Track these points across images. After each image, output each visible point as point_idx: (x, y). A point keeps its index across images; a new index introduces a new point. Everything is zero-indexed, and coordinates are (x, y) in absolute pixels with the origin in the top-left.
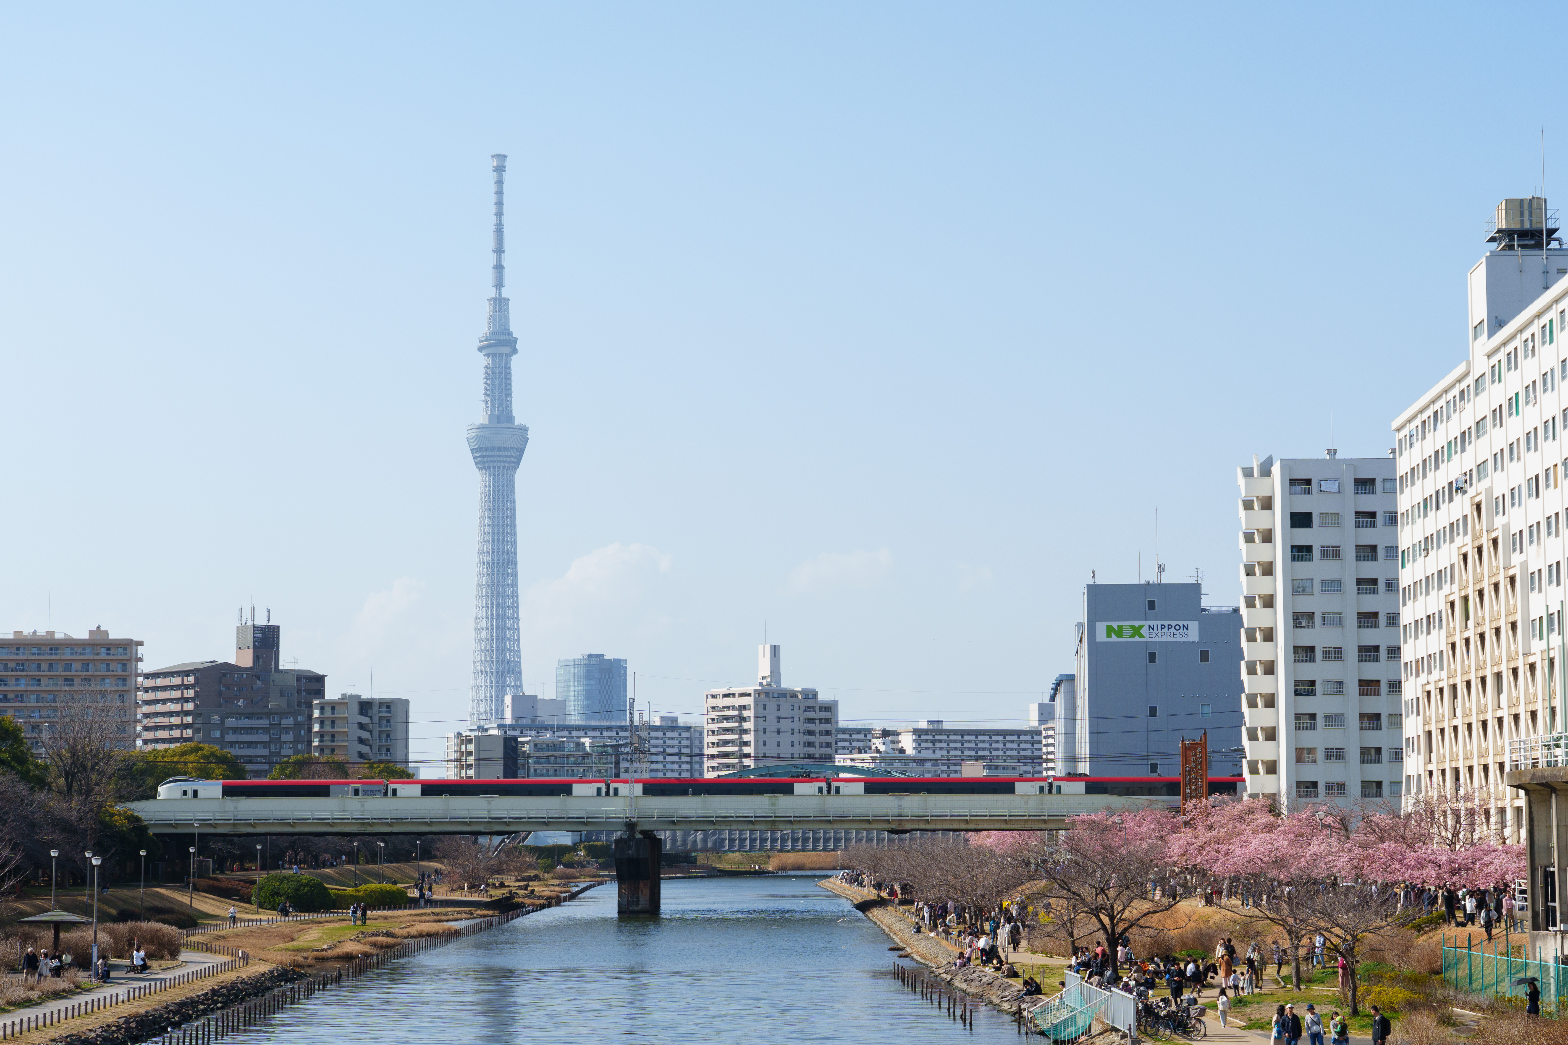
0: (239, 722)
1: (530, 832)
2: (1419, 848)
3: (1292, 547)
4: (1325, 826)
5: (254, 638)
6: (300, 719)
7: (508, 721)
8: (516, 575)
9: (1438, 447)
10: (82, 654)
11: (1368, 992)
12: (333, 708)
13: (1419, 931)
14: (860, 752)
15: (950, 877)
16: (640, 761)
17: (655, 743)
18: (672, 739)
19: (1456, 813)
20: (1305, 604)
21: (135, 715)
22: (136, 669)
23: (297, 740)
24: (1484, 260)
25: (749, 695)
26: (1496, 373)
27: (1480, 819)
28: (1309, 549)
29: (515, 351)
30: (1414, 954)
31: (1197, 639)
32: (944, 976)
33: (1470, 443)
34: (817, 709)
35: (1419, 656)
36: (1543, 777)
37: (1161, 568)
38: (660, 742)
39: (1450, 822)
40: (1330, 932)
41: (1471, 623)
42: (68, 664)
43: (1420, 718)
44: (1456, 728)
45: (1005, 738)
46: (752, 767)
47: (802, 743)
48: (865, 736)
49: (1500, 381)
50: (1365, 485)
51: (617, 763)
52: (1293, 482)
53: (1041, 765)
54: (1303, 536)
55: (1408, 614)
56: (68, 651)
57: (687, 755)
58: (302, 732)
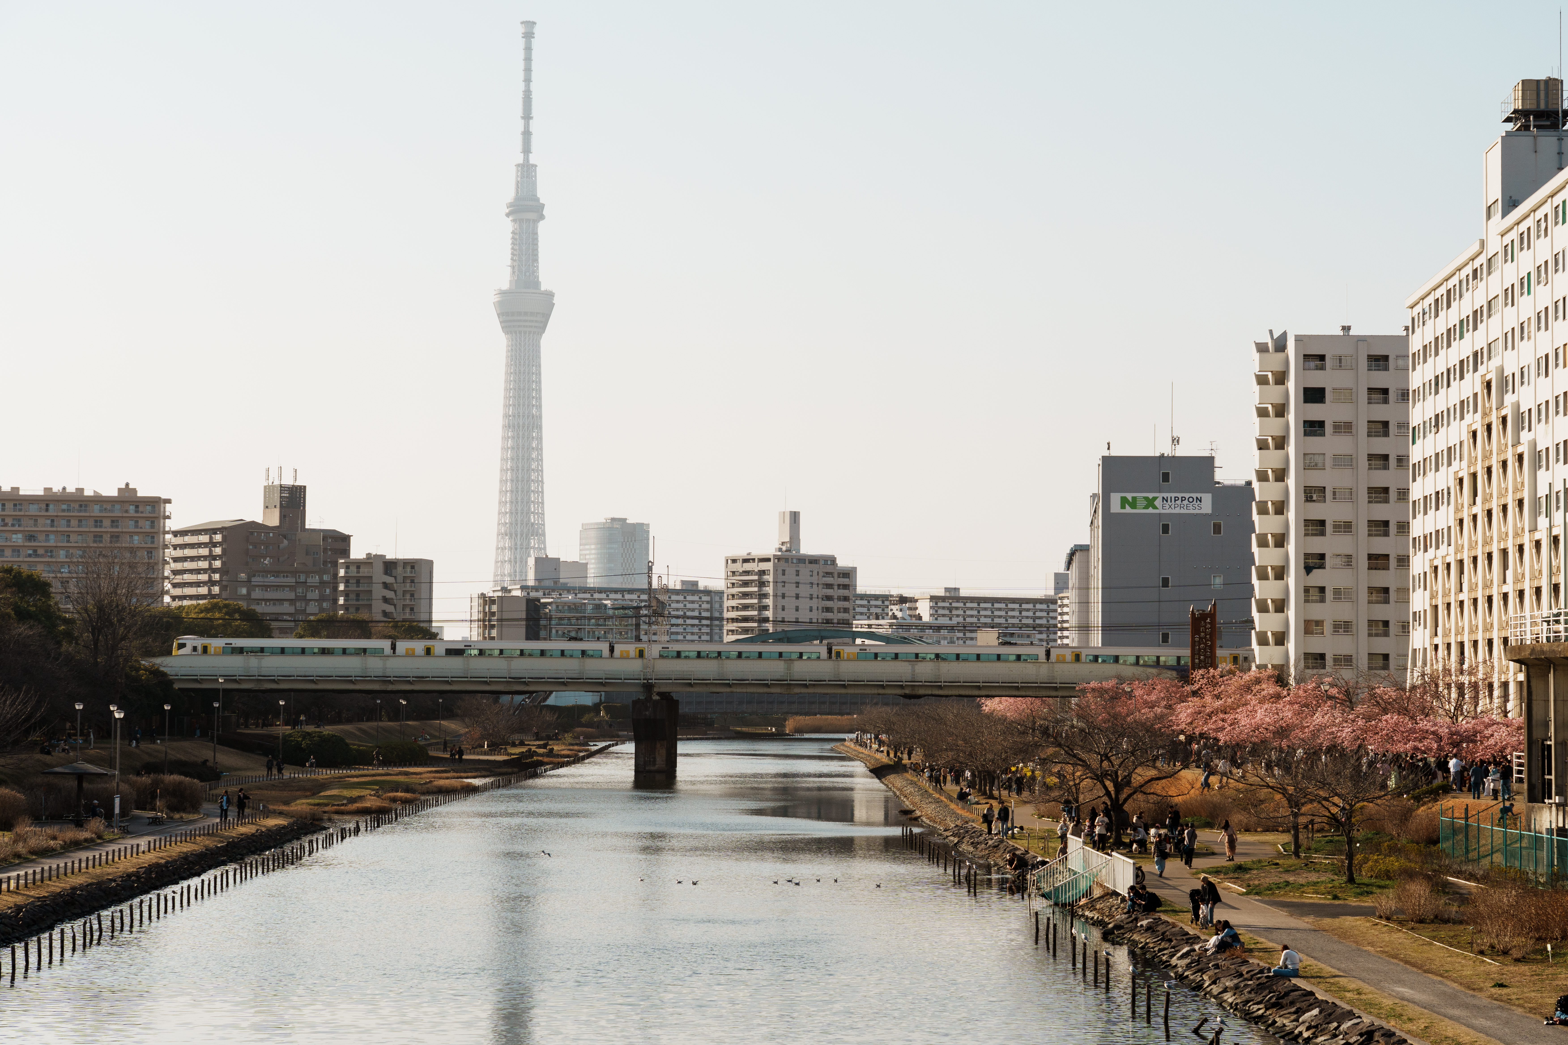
0: (266, 580)
1: (551, 692)
2: (1421, 720)
3: (1305, 422)
4: (1331, 698)
5: (281, 497)
6: (325, 578)
7: (531, 583)
8: (541, 438)
9: (1451, 325)
10: (112, 511)
11: (1365, 861)
12: (358, 567)
13: (1419, 802)
14: (877, 618)
15: (960, 742)
16: (657, 623)
17: (675, 606)
18: (693, 602)
19: (1460, 687)
20: (1316, 479)
21: (163, 573)
22: (164, 527)
23: (322, 599)
24: (1500, 140)
25: (768, 560)
26: (1508, 253)
27: (1483, 693)
28: (1321, 424)
29: (542, 217)
30: (1413, 825)
31: (1209, 511)
32: (952, 838)
33: (1482, 321)
34: (836, 575)
35: (1427, 532)
36: (1543, 652)
37: (1175, 441)
38: (681, 605)
39: (1454, 695)
40: (1328, 801)
41: (1479, 499)
42: (98, 522)
43: (1428, 593)
44: (1462, 603)
45: (1020, 606)
46: (771, 631)
47: (820, 608)
48: (883, 602)
49: (1512, 261)
50: (1379, 361)
51: (638, 626)
52: (1307, 357)
53: (1056, 633)
54: (1315, 412)
55: (1418, 490)
56: (97, 507)
57: (706, 618)
58: (328, 591)
